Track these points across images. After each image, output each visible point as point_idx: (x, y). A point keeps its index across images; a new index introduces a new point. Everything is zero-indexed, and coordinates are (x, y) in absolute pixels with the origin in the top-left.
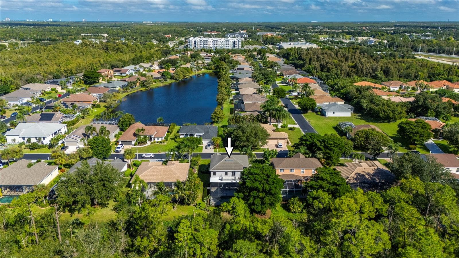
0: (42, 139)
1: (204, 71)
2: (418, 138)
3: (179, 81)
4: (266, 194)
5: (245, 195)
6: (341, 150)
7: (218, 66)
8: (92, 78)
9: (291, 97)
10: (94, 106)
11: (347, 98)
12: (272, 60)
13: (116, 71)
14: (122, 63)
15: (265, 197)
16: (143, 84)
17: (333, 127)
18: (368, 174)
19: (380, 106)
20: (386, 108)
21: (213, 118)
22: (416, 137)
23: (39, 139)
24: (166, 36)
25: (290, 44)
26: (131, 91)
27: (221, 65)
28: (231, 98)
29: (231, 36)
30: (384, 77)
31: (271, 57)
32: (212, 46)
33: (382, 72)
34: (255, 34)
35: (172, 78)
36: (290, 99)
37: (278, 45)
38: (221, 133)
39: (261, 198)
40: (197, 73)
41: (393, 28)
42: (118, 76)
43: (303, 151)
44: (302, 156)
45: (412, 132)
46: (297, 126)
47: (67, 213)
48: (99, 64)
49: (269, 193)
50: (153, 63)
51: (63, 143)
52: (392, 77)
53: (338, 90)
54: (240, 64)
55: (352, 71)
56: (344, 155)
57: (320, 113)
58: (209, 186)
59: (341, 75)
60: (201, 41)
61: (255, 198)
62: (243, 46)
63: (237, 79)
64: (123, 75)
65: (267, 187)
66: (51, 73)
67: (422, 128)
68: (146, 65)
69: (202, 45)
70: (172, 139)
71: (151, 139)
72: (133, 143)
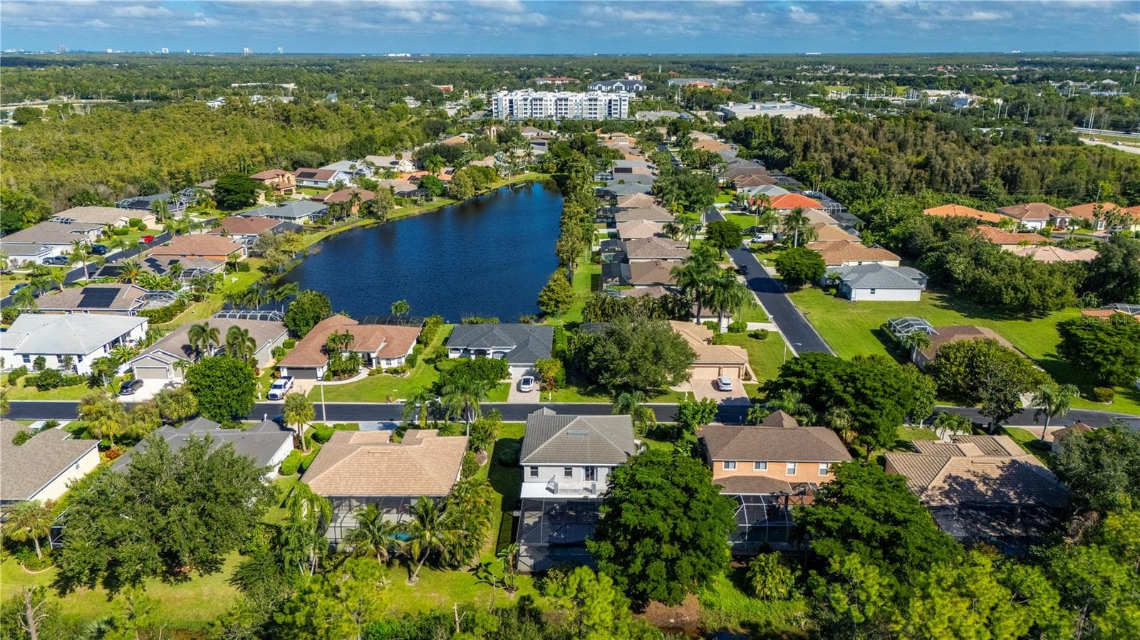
0: (75, 358)
1: (529, 175)
2: (1118, 367)
3: (462, 202)
4: (684, 547)
5: (617, 549)
6: (902, 406)
7: (566, 162)
8: (237, 193)
9: (755, 246)
10: (231, 266)
11: (908, 251)
12: (706, 149)
13: (303, 175)
14: (320, 156)
15: (678, 558)
16: (368, 210)
17: (874, 332)
18: (985, 479)
19: (1002, 274)
20: (1019, 279)
21: (543, 304)
22: (1113, 363)
23: (65, 360)
24: (441, 87)
25: (754, 108)
26: (335, 228)
27: (574, 160)
28: (596, 248)
29: (603, 88)
30: (1003, 195)
31: (705, 142)
32: (553, 112)
33: (999, 181)
34: (665, 82)
35: (444, 194)
36: (753, 250)
37: (722, 110)
38: (562, 345)
39: (666, 560)
40: (511, 180)
41: (1015, 69)
42: (308, 187)
43: (791, 406)
44: (789, 421)
45: (1102, 352)
46: (772, 327)
47: (100, 590)
48: (261, 158)
49: (690, 544)
50: (399, 156)
51: (130, 370)
52: (1026, 194)
53: (882, 227)
54: (622, 158)
55: (917, 176)
56: (912, 417)
57: (834, 291)
58: (518, 508)
59: (889, 189)
60: (525, 100)
61: (647, 560)
62: (632, 113)
63: (614, 197)
64: (320, 185)
65: (686, 529)
66: (135, 181)
67: (1131, 339)
68: (382, 161)
69: (529, 111)
70: (428, 361)
71: (368, 362)
72: (320, 373)
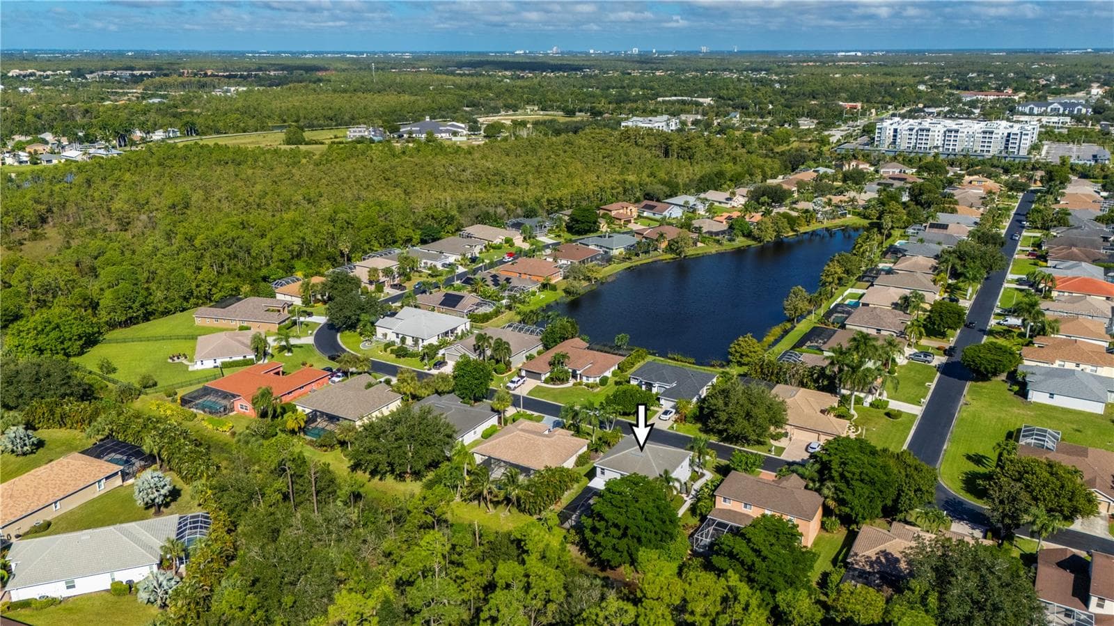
1: (848, 220)
3: (760, 244)
8: (583, 222)
10: (545, 286)
13: (647, 206)
16: (670, 247)
23: (415, 341)
35: (749, 235)
40: (827, 224)
42: (645, 218)
50: (734, 194)
64: (656, 216)
66: (524, 205)
72: (543, 378)
